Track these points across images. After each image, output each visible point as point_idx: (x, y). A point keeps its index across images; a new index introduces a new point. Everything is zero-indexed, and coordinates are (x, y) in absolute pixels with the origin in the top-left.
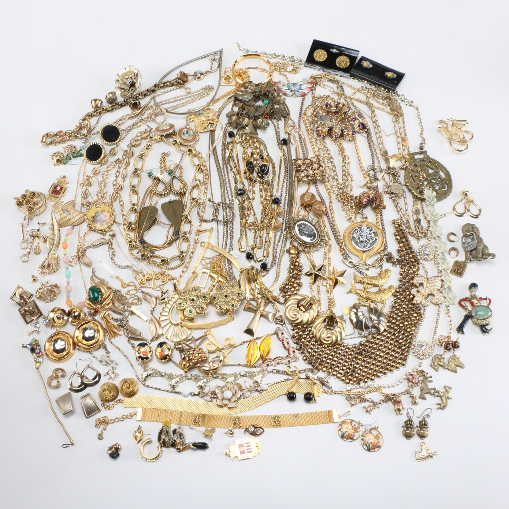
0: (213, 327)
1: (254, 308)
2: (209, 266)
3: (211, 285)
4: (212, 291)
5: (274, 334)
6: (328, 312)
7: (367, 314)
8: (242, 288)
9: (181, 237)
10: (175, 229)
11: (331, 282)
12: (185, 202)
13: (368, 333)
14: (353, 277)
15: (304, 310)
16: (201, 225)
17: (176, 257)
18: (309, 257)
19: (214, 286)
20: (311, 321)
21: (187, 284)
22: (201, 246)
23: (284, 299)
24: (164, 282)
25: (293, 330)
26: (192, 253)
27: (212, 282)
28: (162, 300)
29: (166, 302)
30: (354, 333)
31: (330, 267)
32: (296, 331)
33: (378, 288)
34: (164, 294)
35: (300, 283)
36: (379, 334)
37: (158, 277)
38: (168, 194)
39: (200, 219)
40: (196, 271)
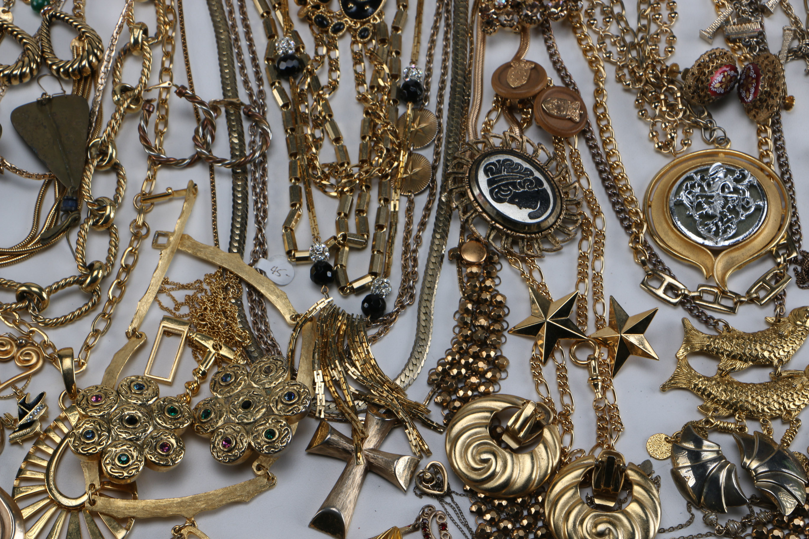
0: (203, 513)
1: (344, 444)
2: (185, 310)
3: (195, 372)
4: (196, 392)
5: (415, 528)
6: (598, 453)
7: (731, 456)
8: (302, 378)
9: (83, 216)
10: (62, 190)
11: (605, 356)
12: (95, 102)
13: (738, 519)
14: (679, 336)
15: (514, 446)
16: (154, 177)
17: (69, 284)
18: (526, 272)
19: (204, 374)
20: (541, 480)
21: (110, 372)
22: (156, 245)
23: (446, 412)
24: (31, 367)
25: (480, 513)
26: (127, 269)
27: (195, 365)
28: (22, 427)
29: (37, 434)
30: (690, 522)
31: (599, 307)
32: (488, 517)
33: (770, 370)
34: (30, 407)
35: (497, 358)
36: (781, 525)
37: (6, 352)
38: (35, 78)
39: (150, 157)
40: (141, 330)
